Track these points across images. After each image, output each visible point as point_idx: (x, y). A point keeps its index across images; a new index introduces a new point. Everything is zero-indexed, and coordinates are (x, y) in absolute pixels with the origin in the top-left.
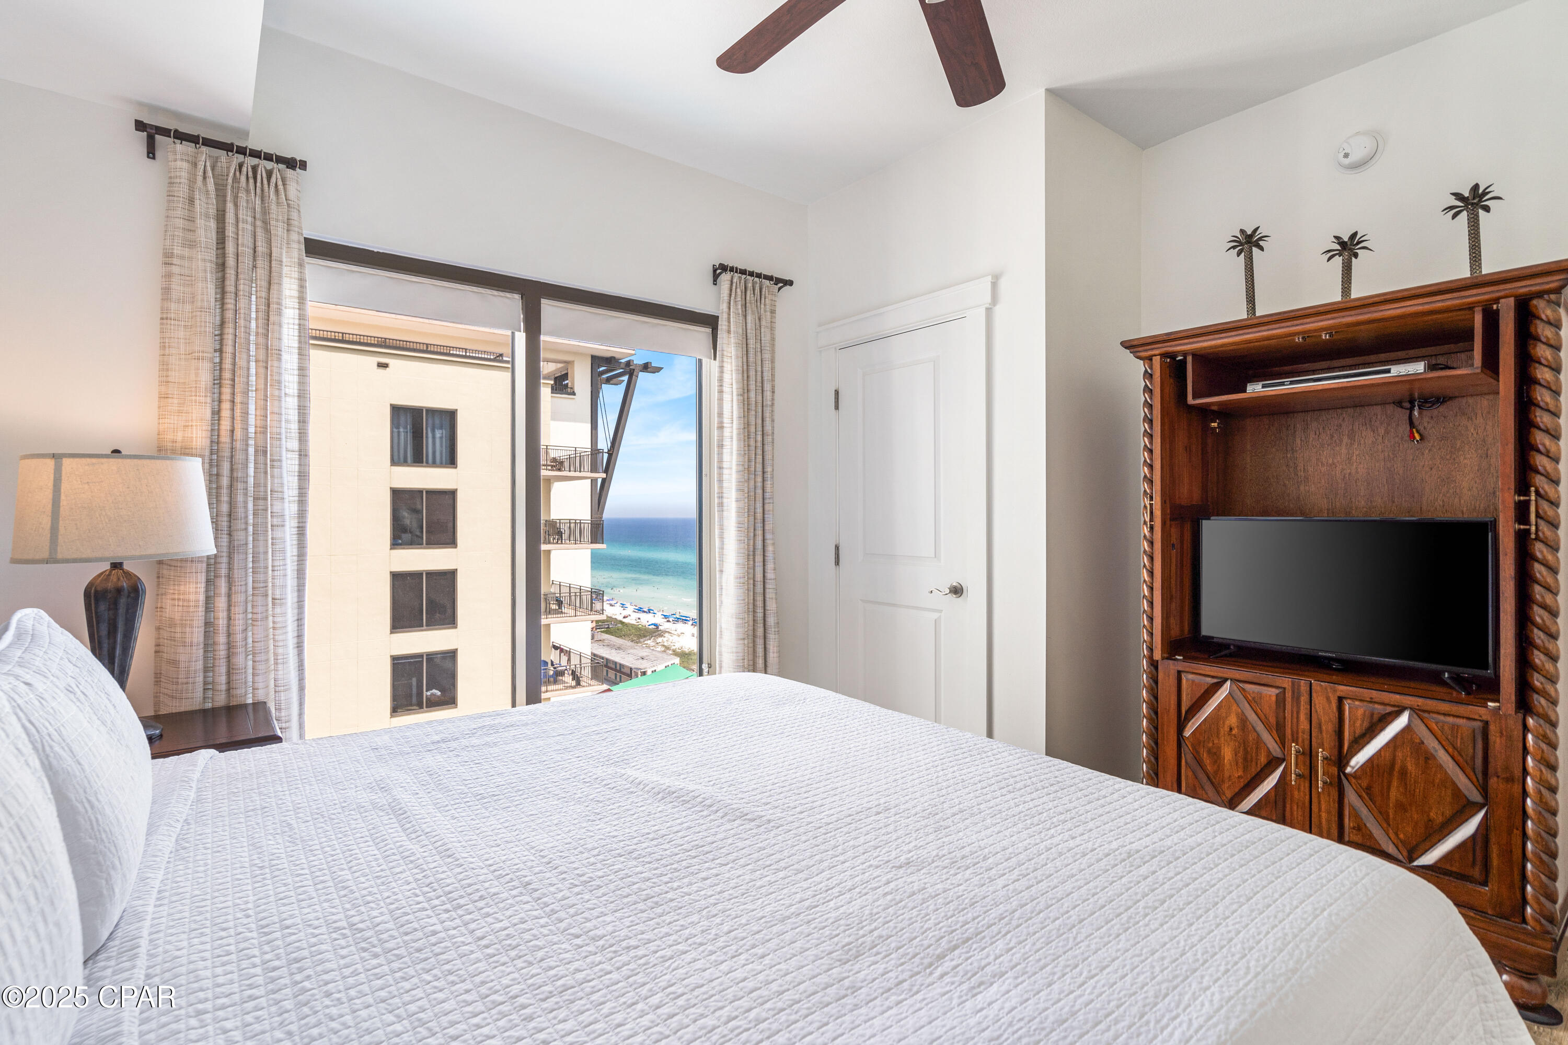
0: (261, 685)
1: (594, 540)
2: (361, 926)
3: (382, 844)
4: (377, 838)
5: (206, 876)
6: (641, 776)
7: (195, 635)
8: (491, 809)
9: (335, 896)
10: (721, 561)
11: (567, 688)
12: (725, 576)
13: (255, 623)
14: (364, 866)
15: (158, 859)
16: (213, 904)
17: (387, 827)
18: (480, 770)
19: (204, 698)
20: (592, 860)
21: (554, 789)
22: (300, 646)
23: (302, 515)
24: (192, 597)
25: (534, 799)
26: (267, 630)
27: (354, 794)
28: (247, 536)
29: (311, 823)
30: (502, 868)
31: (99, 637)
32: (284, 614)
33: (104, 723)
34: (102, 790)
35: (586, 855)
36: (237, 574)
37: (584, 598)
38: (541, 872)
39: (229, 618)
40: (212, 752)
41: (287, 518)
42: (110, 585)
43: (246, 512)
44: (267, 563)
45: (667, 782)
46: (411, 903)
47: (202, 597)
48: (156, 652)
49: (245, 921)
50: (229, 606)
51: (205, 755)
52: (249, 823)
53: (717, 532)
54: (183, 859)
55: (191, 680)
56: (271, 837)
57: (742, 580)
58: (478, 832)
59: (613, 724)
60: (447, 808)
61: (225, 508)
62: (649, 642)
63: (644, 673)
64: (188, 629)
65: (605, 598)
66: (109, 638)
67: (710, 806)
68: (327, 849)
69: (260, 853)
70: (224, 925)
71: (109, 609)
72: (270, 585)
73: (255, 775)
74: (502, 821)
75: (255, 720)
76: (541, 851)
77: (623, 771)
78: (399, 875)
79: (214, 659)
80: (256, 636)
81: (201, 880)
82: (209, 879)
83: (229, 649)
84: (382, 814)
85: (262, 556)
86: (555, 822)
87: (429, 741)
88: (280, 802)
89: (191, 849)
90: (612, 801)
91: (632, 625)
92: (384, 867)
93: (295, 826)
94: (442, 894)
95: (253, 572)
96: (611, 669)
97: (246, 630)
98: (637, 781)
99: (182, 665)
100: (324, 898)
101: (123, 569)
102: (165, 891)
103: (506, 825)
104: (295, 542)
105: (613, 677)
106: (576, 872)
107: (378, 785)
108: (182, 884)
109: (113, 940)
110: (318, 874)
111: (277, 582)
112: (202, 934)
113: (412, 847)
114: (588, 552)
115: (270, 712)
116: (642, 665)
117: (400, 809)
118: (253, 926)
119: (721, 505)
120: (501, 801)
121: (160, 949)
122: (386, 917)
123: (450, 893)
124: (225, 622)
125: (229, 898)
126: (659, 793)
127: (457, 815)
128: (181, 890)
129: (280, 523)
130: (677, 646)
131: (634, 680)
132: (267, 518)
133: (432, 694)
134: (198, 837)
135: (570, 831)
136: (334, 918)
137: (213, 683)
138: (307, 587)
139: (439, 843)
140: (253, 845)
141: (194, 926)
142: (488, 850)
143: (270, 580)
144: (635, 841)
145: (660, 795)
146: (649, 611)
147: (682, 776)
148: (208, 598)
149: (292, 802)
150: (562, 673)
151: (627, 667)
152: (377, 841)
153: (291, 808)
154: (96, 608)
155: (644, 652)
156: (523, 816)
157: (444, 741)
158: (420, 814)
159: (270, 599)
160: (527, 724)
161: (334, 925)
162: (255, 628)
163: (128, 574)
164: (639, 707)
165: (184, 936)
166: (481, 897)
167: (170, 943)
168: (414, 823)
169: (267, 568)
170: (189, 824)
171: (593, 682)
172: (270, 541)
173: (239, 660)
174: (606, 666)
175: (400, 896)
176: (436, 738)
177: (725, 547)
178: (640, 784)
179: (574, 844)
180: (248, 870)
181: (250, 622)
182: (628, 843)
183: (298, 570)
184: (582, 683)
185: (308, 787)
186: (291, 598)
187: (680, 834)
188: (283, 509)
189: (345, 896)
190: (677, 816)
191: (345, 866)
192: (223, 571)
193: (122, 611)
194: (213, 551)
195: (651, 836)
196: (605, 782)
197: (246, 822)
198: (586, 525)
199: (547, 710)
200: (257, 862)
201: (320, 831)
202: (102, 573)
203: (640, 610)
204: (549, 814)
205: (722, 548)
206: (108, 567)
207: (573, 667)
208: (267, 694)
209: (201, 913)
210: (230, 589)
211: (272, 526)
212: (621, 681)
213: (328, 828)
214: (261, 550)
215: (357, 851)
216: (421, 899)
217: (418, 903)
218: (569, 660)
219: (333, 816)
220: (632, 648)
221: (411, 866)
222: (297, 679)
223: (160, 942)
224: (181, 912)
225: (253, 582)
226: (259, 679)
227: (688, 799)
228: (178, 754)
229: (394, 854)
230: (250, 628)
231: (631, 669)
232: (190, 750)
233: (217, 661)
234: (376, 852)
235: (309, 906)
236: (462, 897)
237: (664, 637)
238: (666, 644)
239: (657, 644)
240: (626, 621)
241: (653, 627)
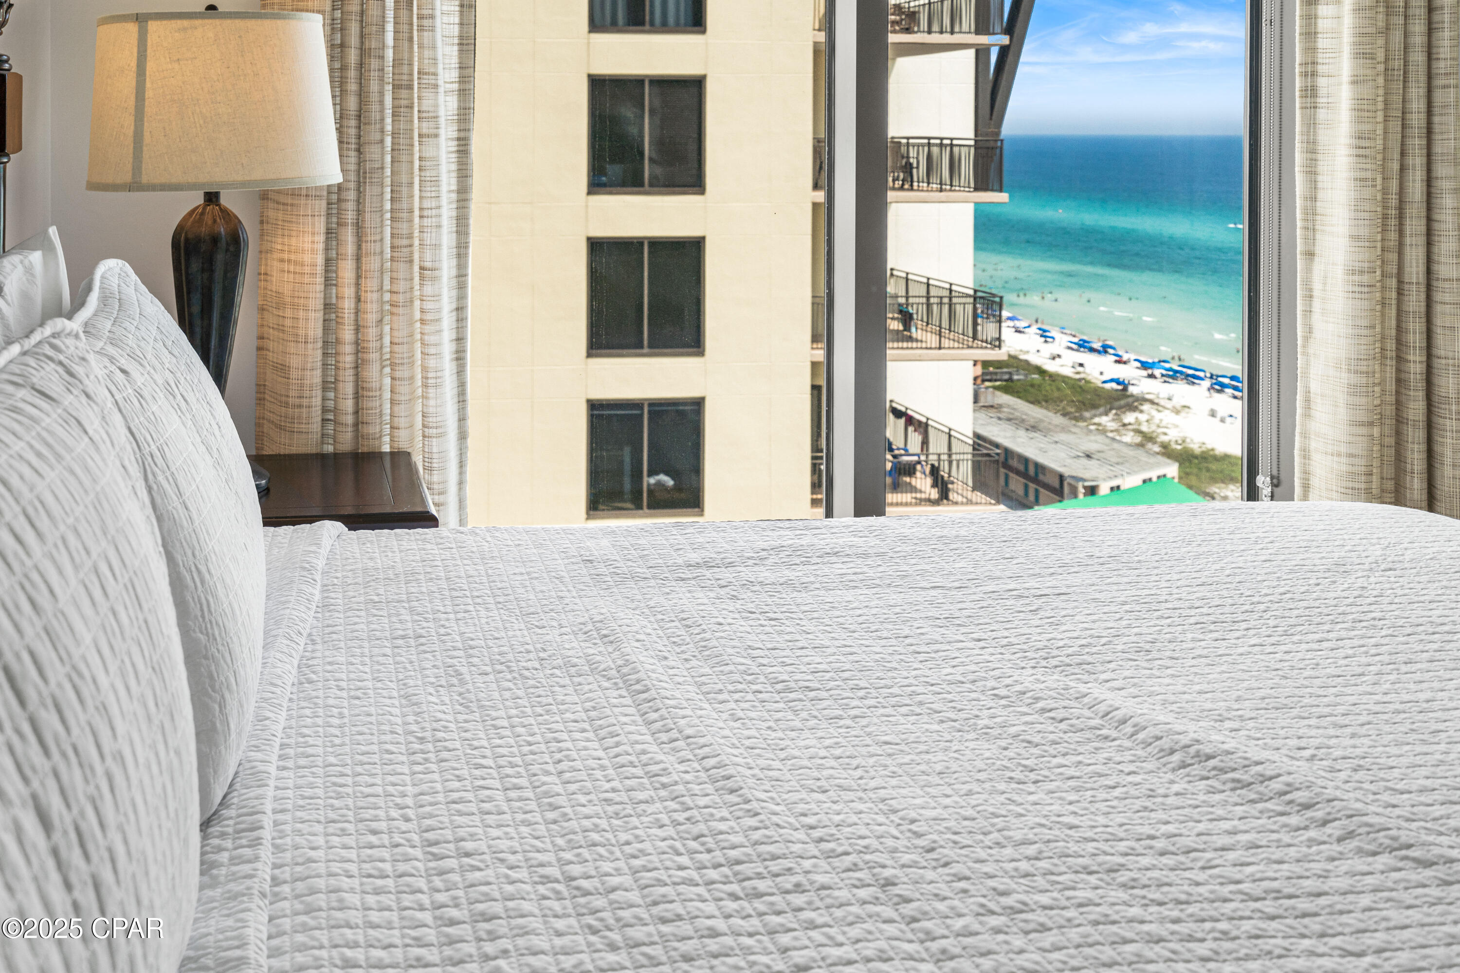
0: (402, 422)
1: (981, 184)
2: (584, 883)
3: (610, 741)
4: (601, 728)
5: (343, 735)
6: (1127, 706)
7: (311, 324)
8: (804, 715)
9: (539, 818)
10: (1311, 229)
11: (920, 502)
12: (1318, 267)
13: (395, 310)
14: (583, 775)
15: (278, 690)
16: (356, 784)
17: (616, 710)
18: (779, 633)
19: (323, 435)
20: (1024, 866)
21: (930, 698)
22: (460, 357)
23: (464, 116)
24: (307, 258)
25: (889, 711)
26: (411, 323)
27: (558, 639)
28: (383, 155)
29: (491, 676)
30: (832, 838)
31: (190, 315)
32: (437, 297)
33: (209, 450)
34: (213, 555)
35: (1008, 852)
36: (370, 219)
37: (959, 309)
38: (914, 865)
39: (358, 299)
40: (339, 526)
41: (442, 121)
42: (204, 231)
43: (382, 111)
44: (412, 203)
45: (1191, 730)
46: (668, 864)
47: (320, 259)
48: (259, 349)
49: (404, 826)
50: (358, 277)
51: (332, 529)
52: (398, 659)
53: (1299, 158)
54: (309, 699)
55: (305, 402)
56: (432, 690)
57: (1366, 278)
58: (782, 755)
59: (1051, 582)
60: (721, 697)
61: (352, 103)
62: (1104, 420)
63: (1092, 491)
64: (301, 314)
65: (1005, 314)
66: (202, 318)
67: (1307, 807)
68: (520, 730)
69: (417, 714)
70: (374, 825)
71: (203, 270)
72: (416, 242)
73: (402, 577)
74: (828, 742)
75: (394, 480)
76: (913, 821)
77: (1083, 688)
78: (643, 806)
79: (337, 368)
80: (396, 334)
81: (337, 741)
82: (347, 740)
83: (357, 352)
84: (606, 684)
85: (405, 190)
86: (939, 767)
87: (680, 561)
88: (442, 631)
89: (320, 684)
90: (1061, 748)
91: (1065, 379)
92: (616, 784)
93: (468, 677)
94: (722, 860)
95: (393, 219)
96: (1018, 472)
97: (380, 321)
98: (1118, 714)
99: (294, 374)
100: (520, 817)
101: (219, 205)
102: (288, 745)
103: (838, 752)
104: (454, 167)
105: (1020, 491)
106: (991, 883)
107: (598, 630)
108: (311, 741)
109: (228, 807)
110: (509, 771)
111: (428, 238)
112: (344, 832)
113: (661, 757)
114: (970, 208)
115: (417, 472)
116: (1088, 471)
117: (638, 681)
118: (416, 838)
119: (1311, 92)
120: (825, 704)
121: (288, 840)
122: (626, 880)
123: (738, 862)
124: (353, 306)
125: (378, 781)
126: (1172, 752)
127: (741, 714)
128: (310, 750)
129: (432, 131)
130: (1172, 436)
131: (1066, 503)
132: (412, 121)
133: (659, 484)
134: (329, 668)
135: (970, 793)
136: (539, 856)
137: (335, 410)
138: (471, 250)
139: (712, 762)
140: (407, 697)
141: (332, 815)
142: (804, 795)
143: (416, 234)
144: (1122, 846)
145: (1176, 758)
146: (1104, 350)
147: (1228, 724)
148: (328, 261)
149: (462, 634)
150: (910, 470)
151: (1052, 471)
152: (602, 733)
153: (460, 645)
154: (187, 267)
155: (1093, 443)
156: (868, 741)
157: (707, 564)
158: (674, 698)
159: (416, 268)
160: (865, 555)
161: (542, 871)
162: (395, 318)
163: (226, 214)
164: (1113, 551)
165: (319, 828)
166: (798, 885)
167: (299, 832)
168: (663, 712)
169: (411, 211)
170: (314, 642)
171: (978, 496)
172: (417, 164)
173: (372, 373)
174: (1006, 465)
175: (647, 846)
176: (694, 557)
177: (1320, 195)
178: (1124, 722)
179: (982, 823)
180: (401, 739)
181: (387, 307)
182: (1105, 847)
183: (458, 218)
184: (951, 496)
185: (483, 613)
186: (447, 268)
187: (1231, 856)
188: (436, 106)
189: (555, 822)
190: (1220, 812)
191: (550, 768)
192: (350, 216)
193: (219, 274)
194: (338, 178)
195: (1159, 844)
196: (1041, 704)
197: (394, 656)
198: (964, 150)
199: (907, 532)
200: (414, 728)
201: (507, 695)
202: (193, 211)
203: (1083, 346)
204: (922, 747)
205: (1312, 198)
206: (200, 201)
207: (933, 458)
208: (412, 439)
209: (339, 796)
210: (359, 247)
211: (420, 136)
212: (1037, 502)
213: (520, 693)
214: (404, 179)
215: (569, 745)
216: (684, 860)
217: (681, 868)
218: (925, 443)
219: (526, 673)
220: (1064, 430)
221: (663, 793)
222: (456, 418)
223: (287, 828)
224: (311, 786)
225: (393, 236)
226: (401, 410)
227: (1246, 778)
228: (294, 524)
229: (632, 764)
230: (387, 319)
231: (1061, 478)
232: (310, 520)
233: (341, 373)
234: (600, 753)
235: (499, 826)
236: (760, 876)
237: (1141, 412)
238: (1144, 428)
239: (1124, 425)
240: (1051, 367)
241: (1114, 385)
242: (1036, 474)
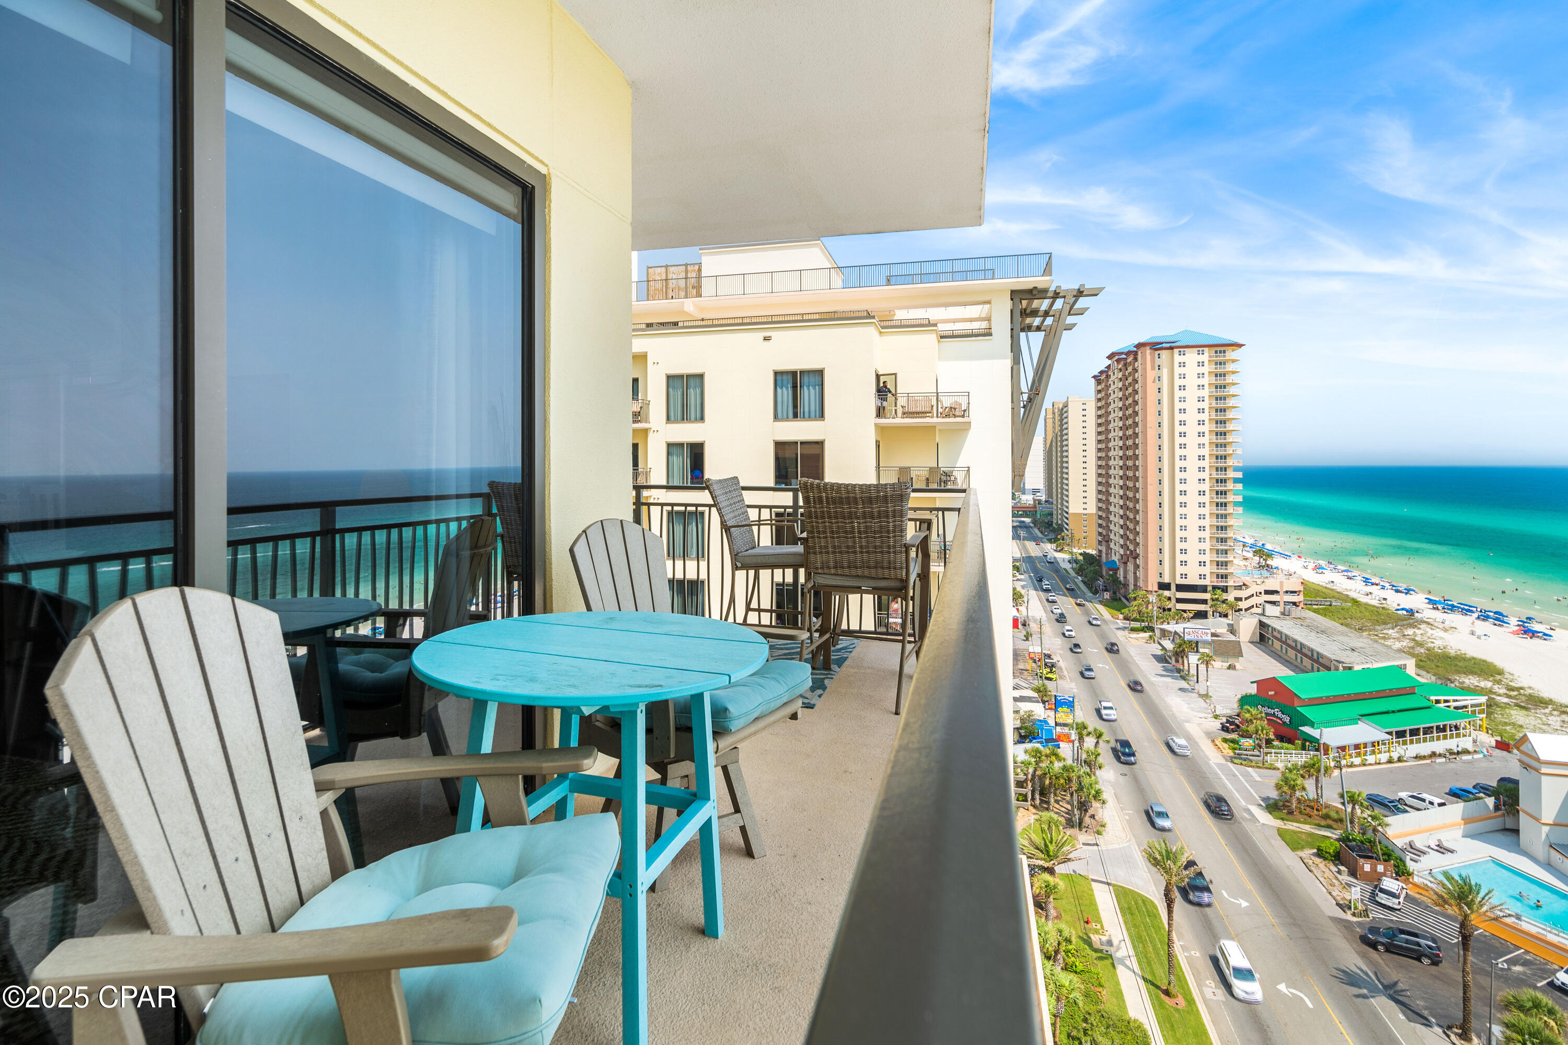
62: (1390, 632)
63: (1347, 669)
91: (1370, 607)
96: (1306, 656)
116: (1348, 658)
130: (1437, 644)
146: (1406, 590)
151: (1325, 657)
203: (1393, 588)
220: (1342, 634)
231: (1331, 660)
237: (1419, 629)
238: (1418, 638)
239: (1404, 635)
240: (1363, 599)
241: (1405, 612)
242: (1318, 658)
